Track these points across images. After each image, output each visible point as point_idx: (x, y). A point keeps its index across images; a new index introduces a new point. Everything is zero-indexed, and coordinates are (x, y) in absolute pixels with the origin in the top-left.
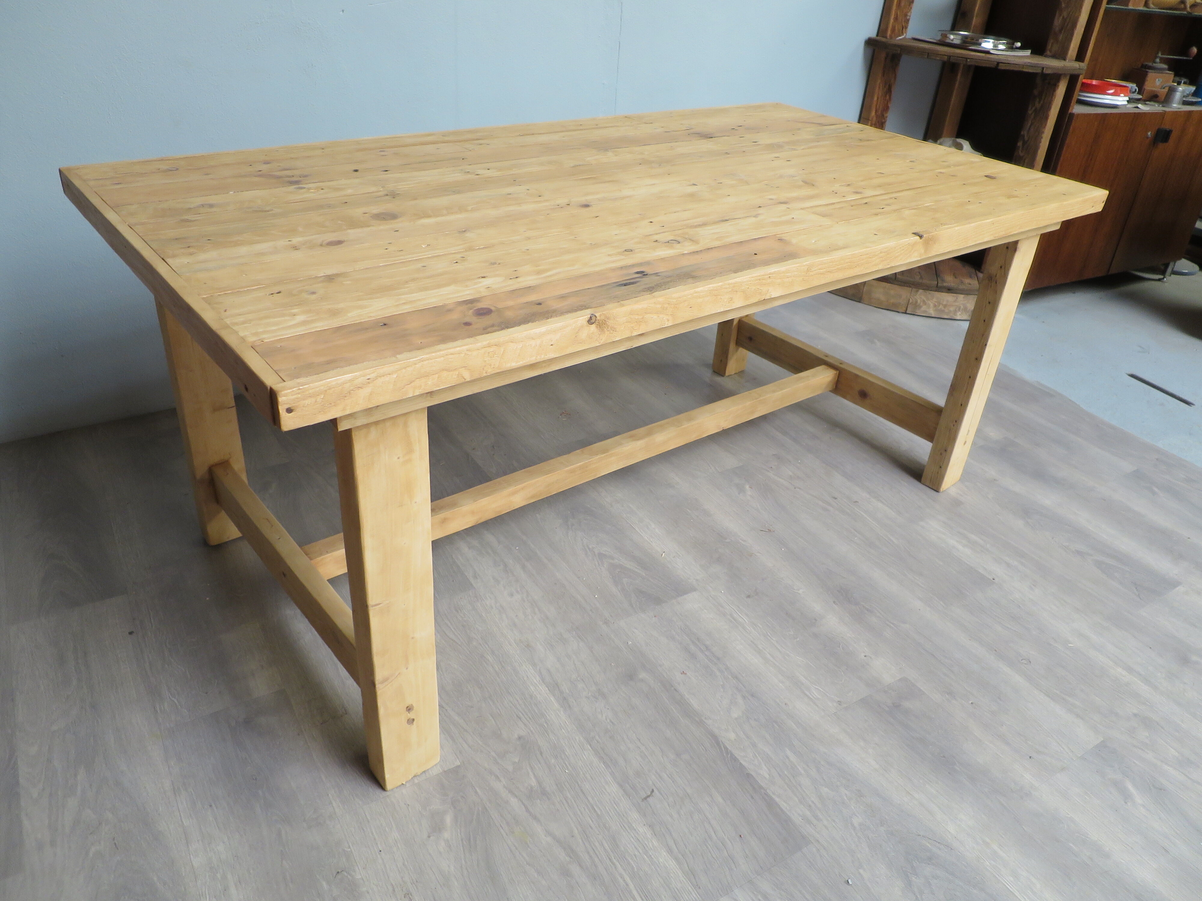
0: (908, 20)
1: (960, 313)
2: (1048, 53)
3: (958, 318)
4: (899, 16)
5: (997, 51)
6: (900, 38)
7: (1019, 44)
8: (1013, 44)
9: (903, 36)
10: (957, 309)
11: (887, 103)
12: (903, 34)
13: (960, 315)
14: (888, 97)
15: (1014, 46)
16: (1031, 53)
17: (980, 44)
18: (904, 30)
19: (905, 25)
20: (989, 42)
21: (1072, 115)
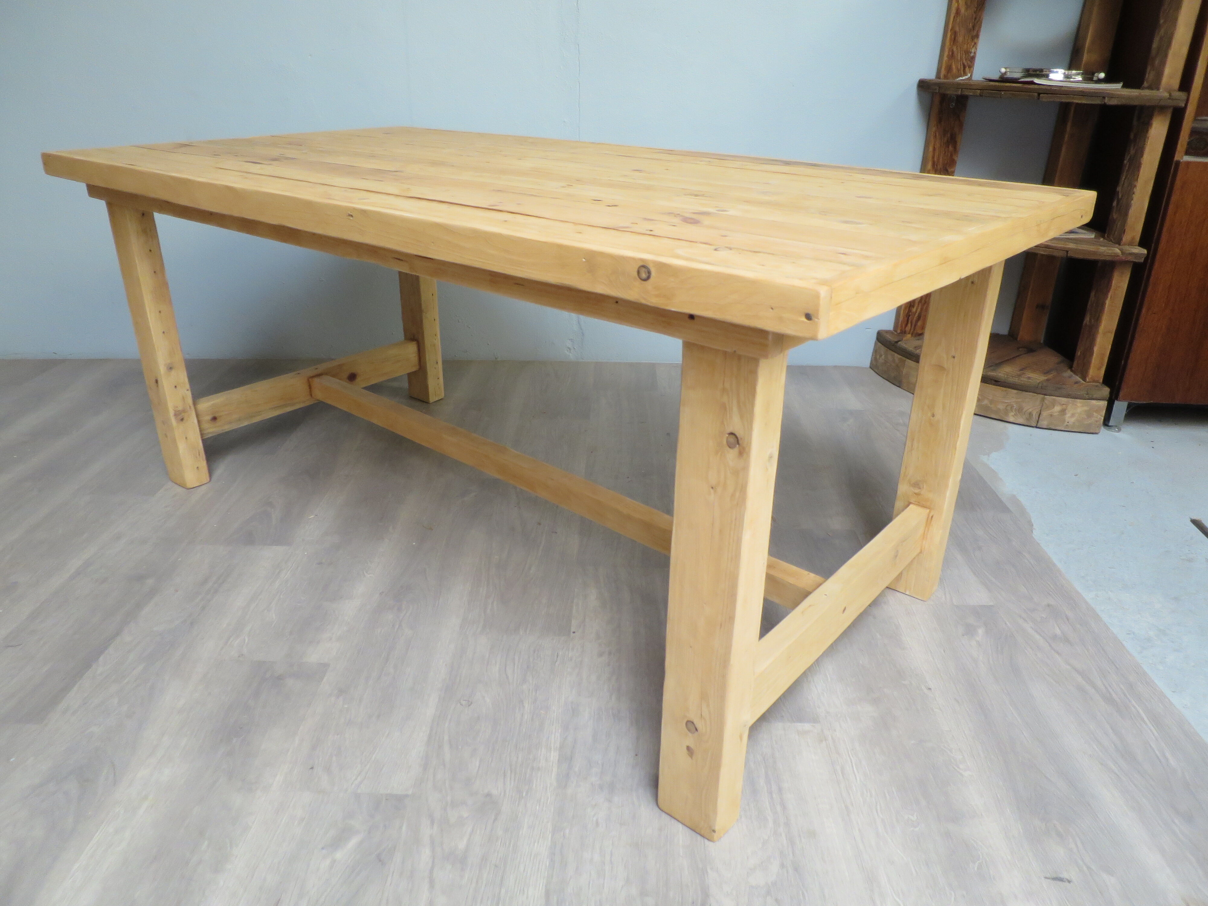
0: (973, 58)
1: (1013, 414)
2: (1145, 84)
3: (1011, 419)
4: (955, 53)
5: (1070, 83)
6: (961, 78)
7: (1102, 75)
8: (1093, 74)
9: (967, 77)
10: (1009, 408)
11: (951, 155)
12: (965, 74)
13: (1013, 416)
14: (951, 148)
15: (1095, 79)
16: (1123, 87)
17: (1047, 76)
18: (967, 69)
19: (968, 64)
20: (1057, 72)
21: (1178, 163)
